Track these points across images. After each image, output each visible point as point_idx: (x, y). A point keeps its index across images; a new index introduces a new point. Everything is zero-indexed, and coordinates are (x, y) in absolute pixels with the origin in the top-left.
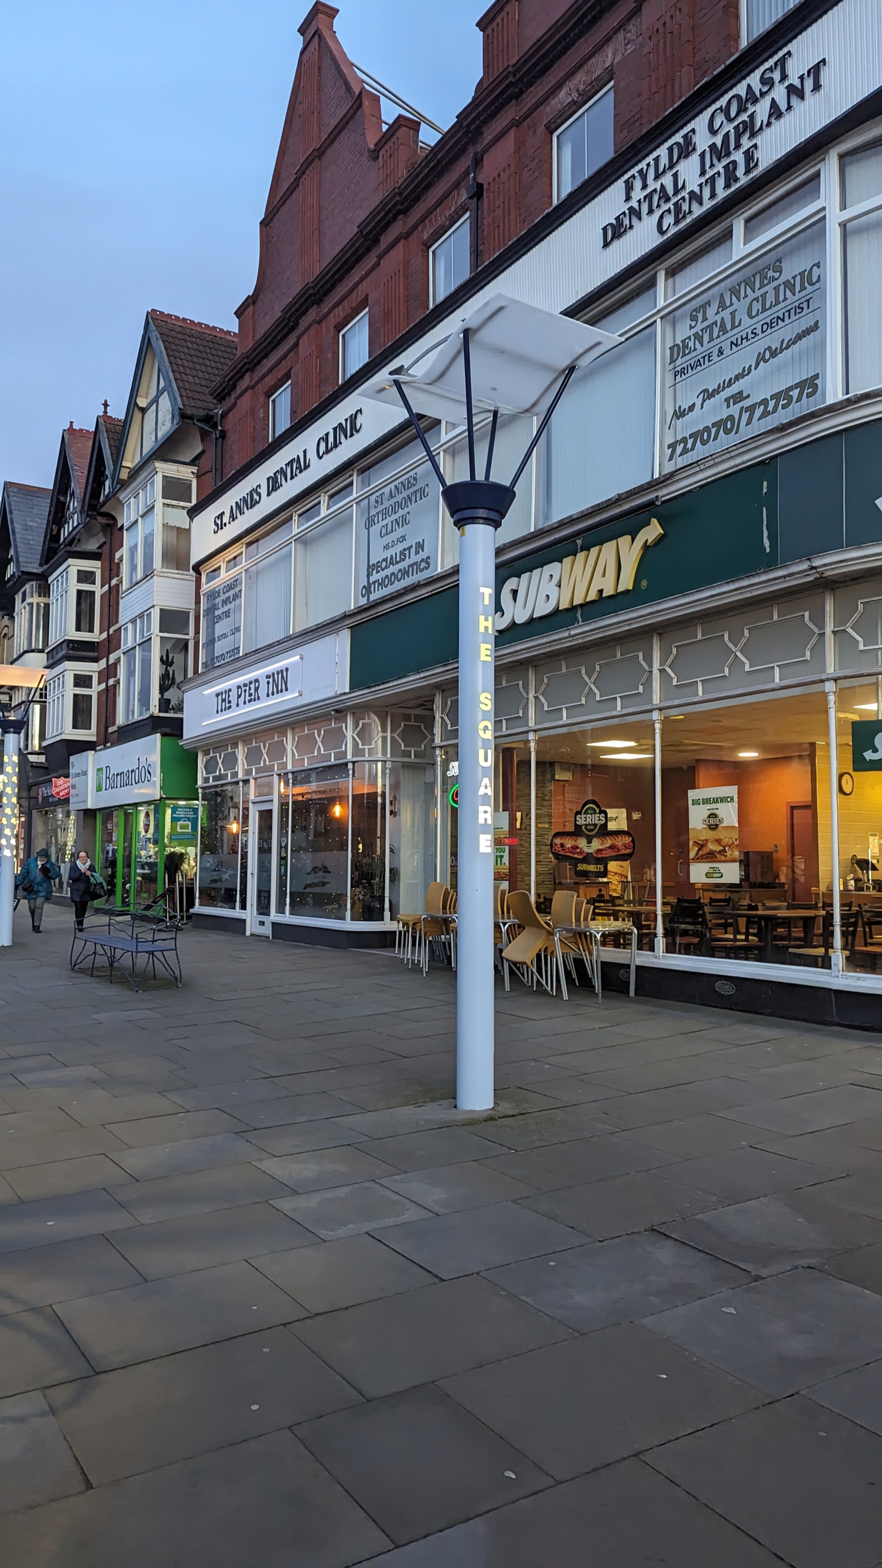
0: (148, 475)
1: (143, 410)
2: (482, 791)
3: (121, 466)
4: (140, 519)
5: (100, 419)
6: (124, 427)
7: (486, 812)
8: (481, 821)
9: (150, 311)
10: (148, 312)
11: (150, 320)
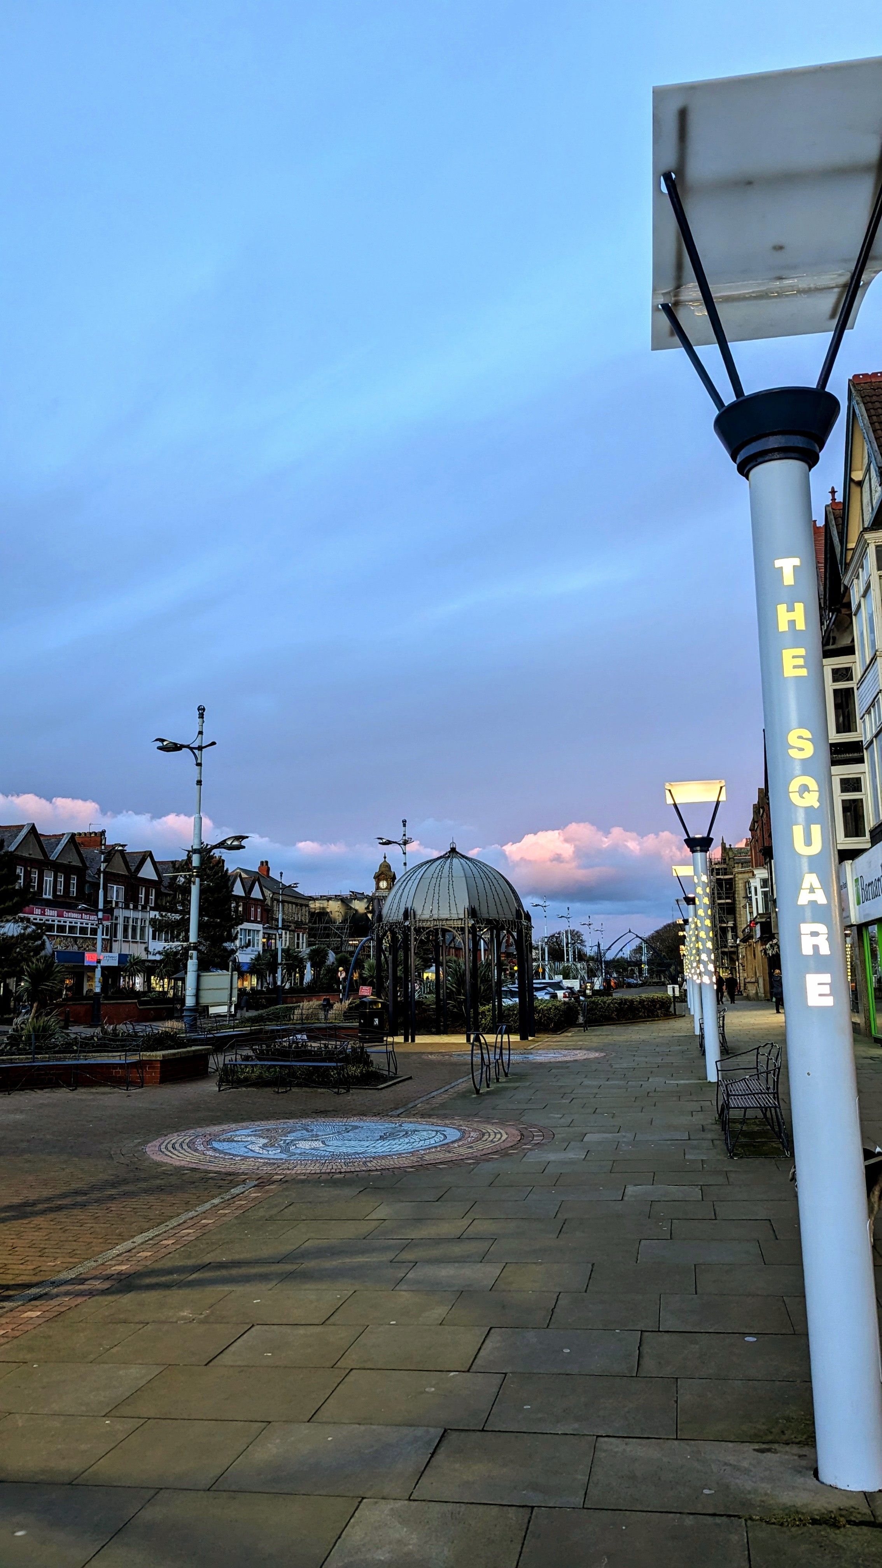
0: (862, 550)
1: (860, 484)
2: (804, 898)
3: (847, 550)
4: (862, 599)
5: (828, 508)
6: (844, 509)
7: (815, 934)
8: (807, 950)
9: (851, 378)
10: (850, 380)
11: (852, 387)
